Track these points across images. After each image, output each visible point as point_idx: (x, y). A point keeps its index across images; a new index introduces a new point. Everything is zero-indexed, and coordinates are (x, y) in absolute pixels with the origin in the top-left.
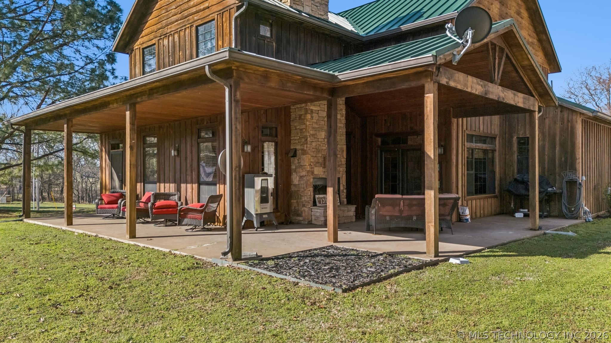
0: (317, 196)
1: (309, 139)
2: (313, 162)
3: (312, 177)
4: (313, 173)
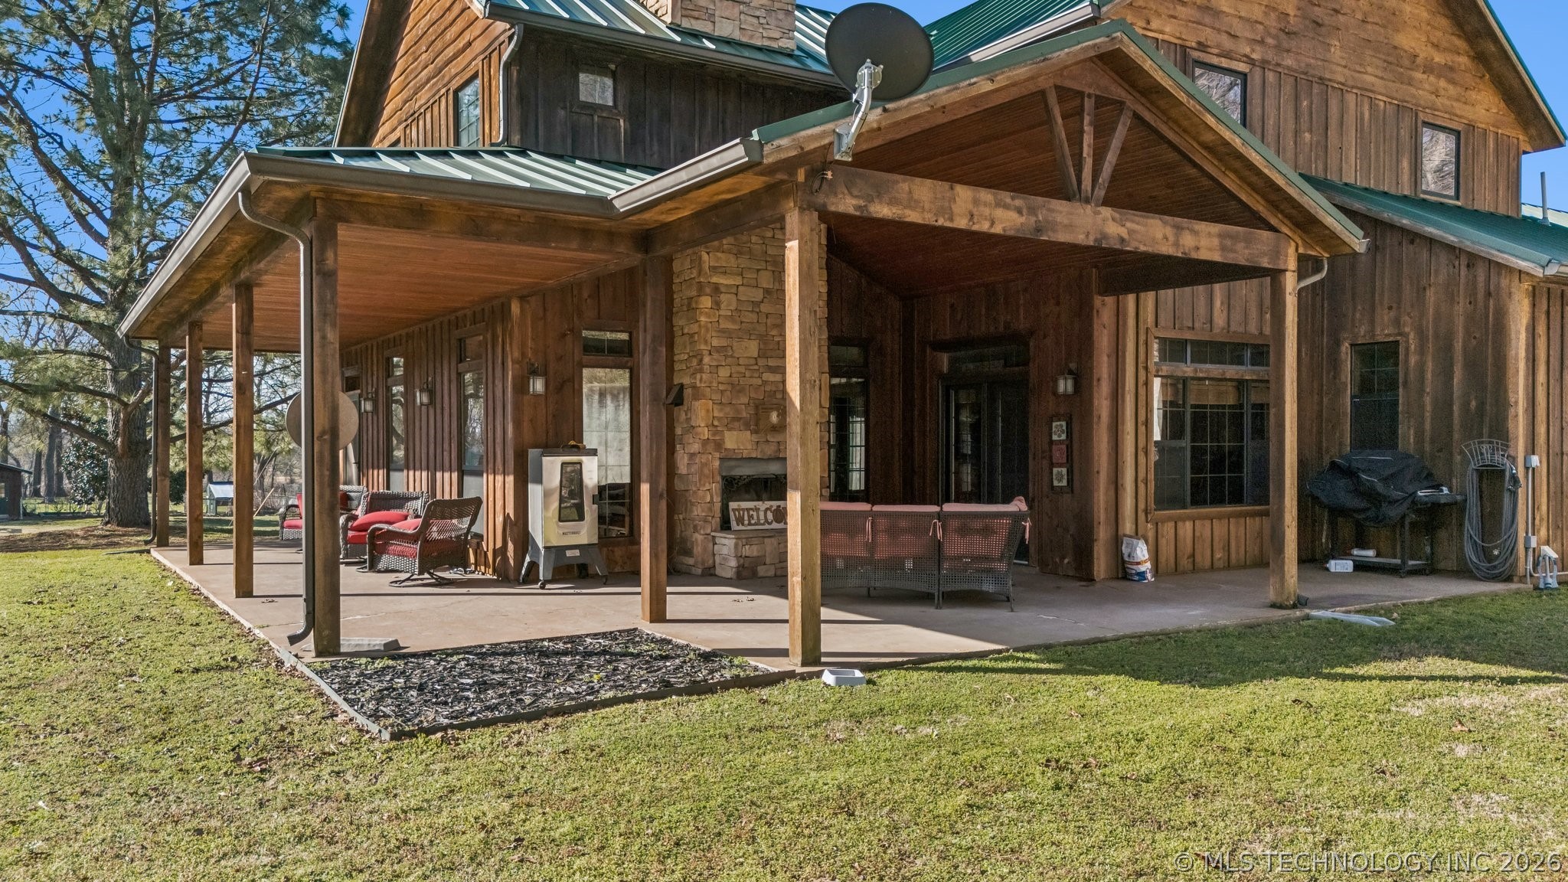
0: (733, 505)
1: (706, 360)
2: (719, 419)
3: (717, 455)
4: (719, 445)
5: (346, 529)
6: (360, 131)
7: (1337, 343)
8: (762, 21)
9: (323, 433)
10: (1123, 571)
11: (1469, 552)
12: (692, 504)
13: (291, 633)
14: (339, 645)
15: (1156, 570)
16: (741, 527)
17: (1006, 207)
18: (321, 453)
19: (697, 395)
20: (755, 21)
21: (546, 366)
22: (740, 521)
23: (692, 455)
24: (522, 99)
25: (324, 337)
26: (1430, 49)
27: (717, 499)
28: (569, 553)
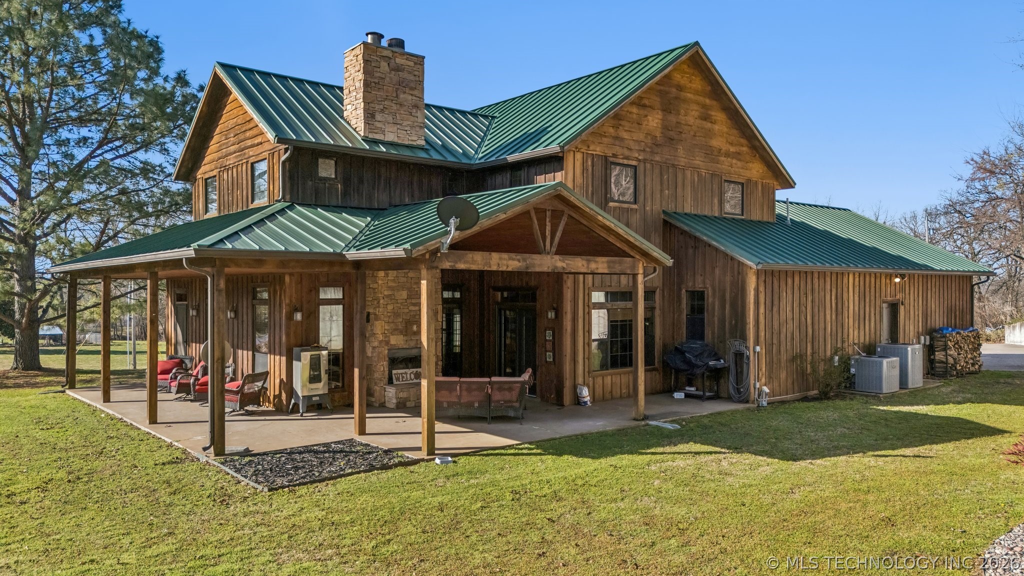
0: (394, 372)
1: (382, 301)
2: (388, 330)
3: (386, 347)
4: (387, 343)
5: (194, 385)
6: (190, 166)
7: (680, 290)
8: (408, 132)
9: (218, 359)
10: (578, 401)
11: (732, 391)
12: (374, 371)
13: (204, 446)
14: (224, 451)
15: (594, 400)
16: (398, 383)
17: (513, 260)
18: (217, 368)
19: (377, 318)
20: (405, 132)
21: (302, 306)
22: (398, 379)
23: (374, 348)
24: (291, 178)
25: (219, 318)
26: (728, 145)
27: (386, 369)
28: (314, 399)
